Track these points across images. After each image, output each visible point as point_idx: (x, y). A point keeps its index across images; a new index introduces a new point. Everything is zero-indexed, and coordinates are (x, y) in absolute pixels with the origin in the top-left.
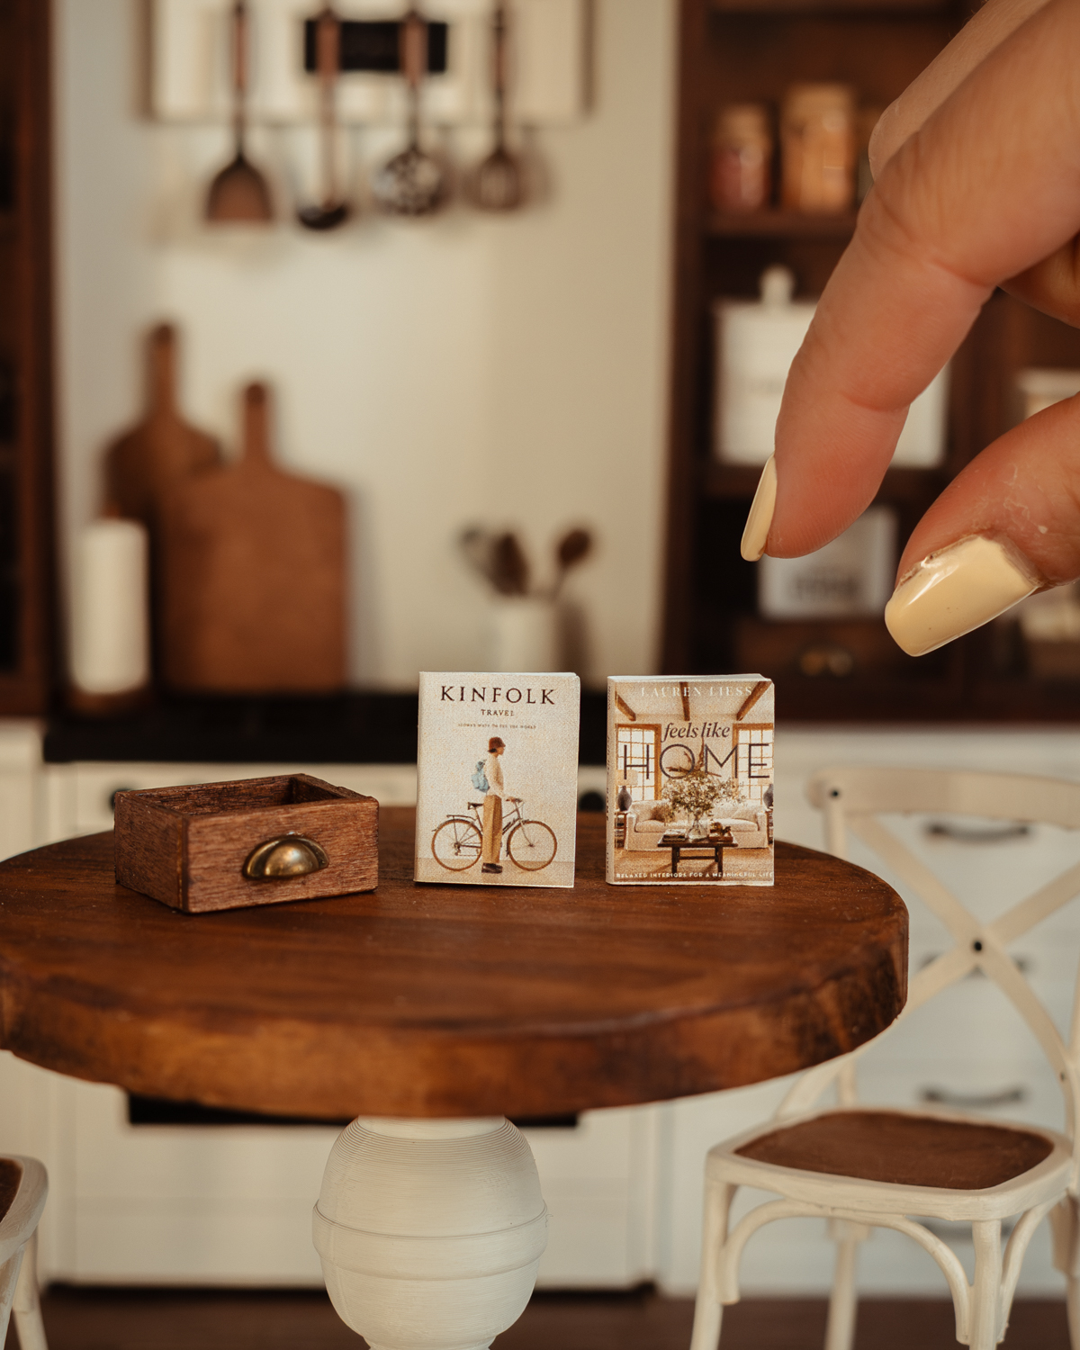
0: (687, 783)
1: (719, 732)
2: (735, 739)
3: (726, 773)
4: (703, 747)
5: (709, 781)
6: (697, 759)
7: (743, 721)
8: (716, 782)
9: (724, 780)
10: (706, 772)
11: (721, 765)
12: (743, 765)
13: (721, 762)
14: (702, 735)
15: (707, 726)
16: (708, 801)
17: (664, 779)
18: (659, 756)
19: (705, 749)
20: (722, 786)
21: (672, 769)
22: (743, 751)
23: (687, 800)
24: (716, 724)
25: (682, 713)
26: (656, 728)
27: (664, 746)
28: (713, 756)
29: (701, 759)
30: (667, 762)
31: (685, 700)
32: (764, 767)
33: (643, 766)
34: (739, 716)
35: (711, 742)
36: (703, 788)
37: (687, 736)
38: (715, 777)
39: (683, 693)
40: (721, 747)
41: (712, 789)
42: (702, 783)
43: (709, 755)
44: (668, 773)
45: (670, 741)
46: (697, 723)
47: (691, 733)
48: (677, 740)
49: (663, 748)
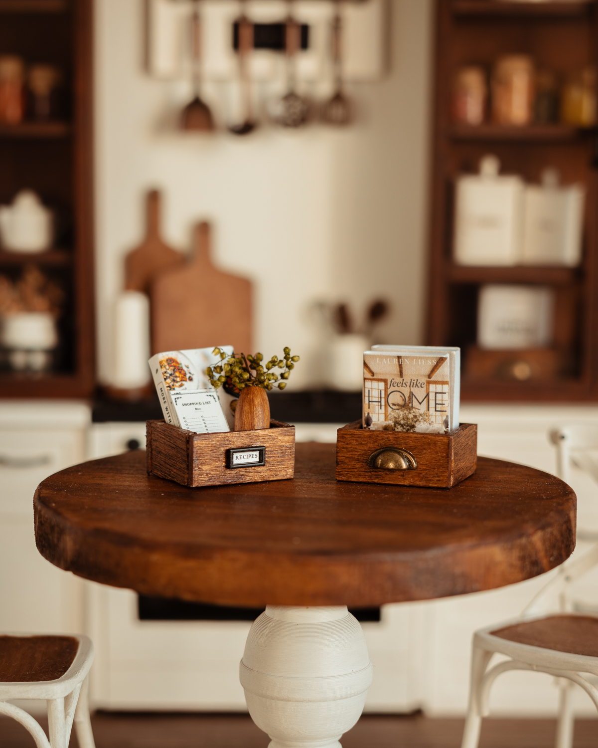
0: (401, 413)
1: (419, 385)
2: (428, 389)
3: (423, 408)
4: (410, 392)
5: (414, 412)
6: (407, 399)
7: (432, 379)
8: (417, 413)
9: (422, 412)
10: (412, 407)
11: (420, 403)
12: (432, 404)
13: (420, 401)
14: (410, 386)
15: (413, 381)
16: (413, 423)
17: (390, 410)
18: (387, 396)
19: (412, 394)
20: (421, 415)
21: (394, 405)
22: (432, 396)
23: (402, 422)
24: (417, 380)
25: (399, 373)
26: (385, 381)
27: (389, 391)
28: (416, 398)
29: (409, 399)
30: (391, 400)
31: (400, 366)
32: (443, 406)
33: (378, 402)
34: (429, 376)
35: (415, 390)
36: (411, 416)
37: (402, 386)
38: (417, 410)
39: (399, 362)
40: (420, 393)
41: (415, 416)
42: (410, 413)
43: (414, 397)
44: (392, 406)
45: (392, 389)
46: (407, 379)
47: (404, 385)
48: (396, 388)
49: (389, 392)
